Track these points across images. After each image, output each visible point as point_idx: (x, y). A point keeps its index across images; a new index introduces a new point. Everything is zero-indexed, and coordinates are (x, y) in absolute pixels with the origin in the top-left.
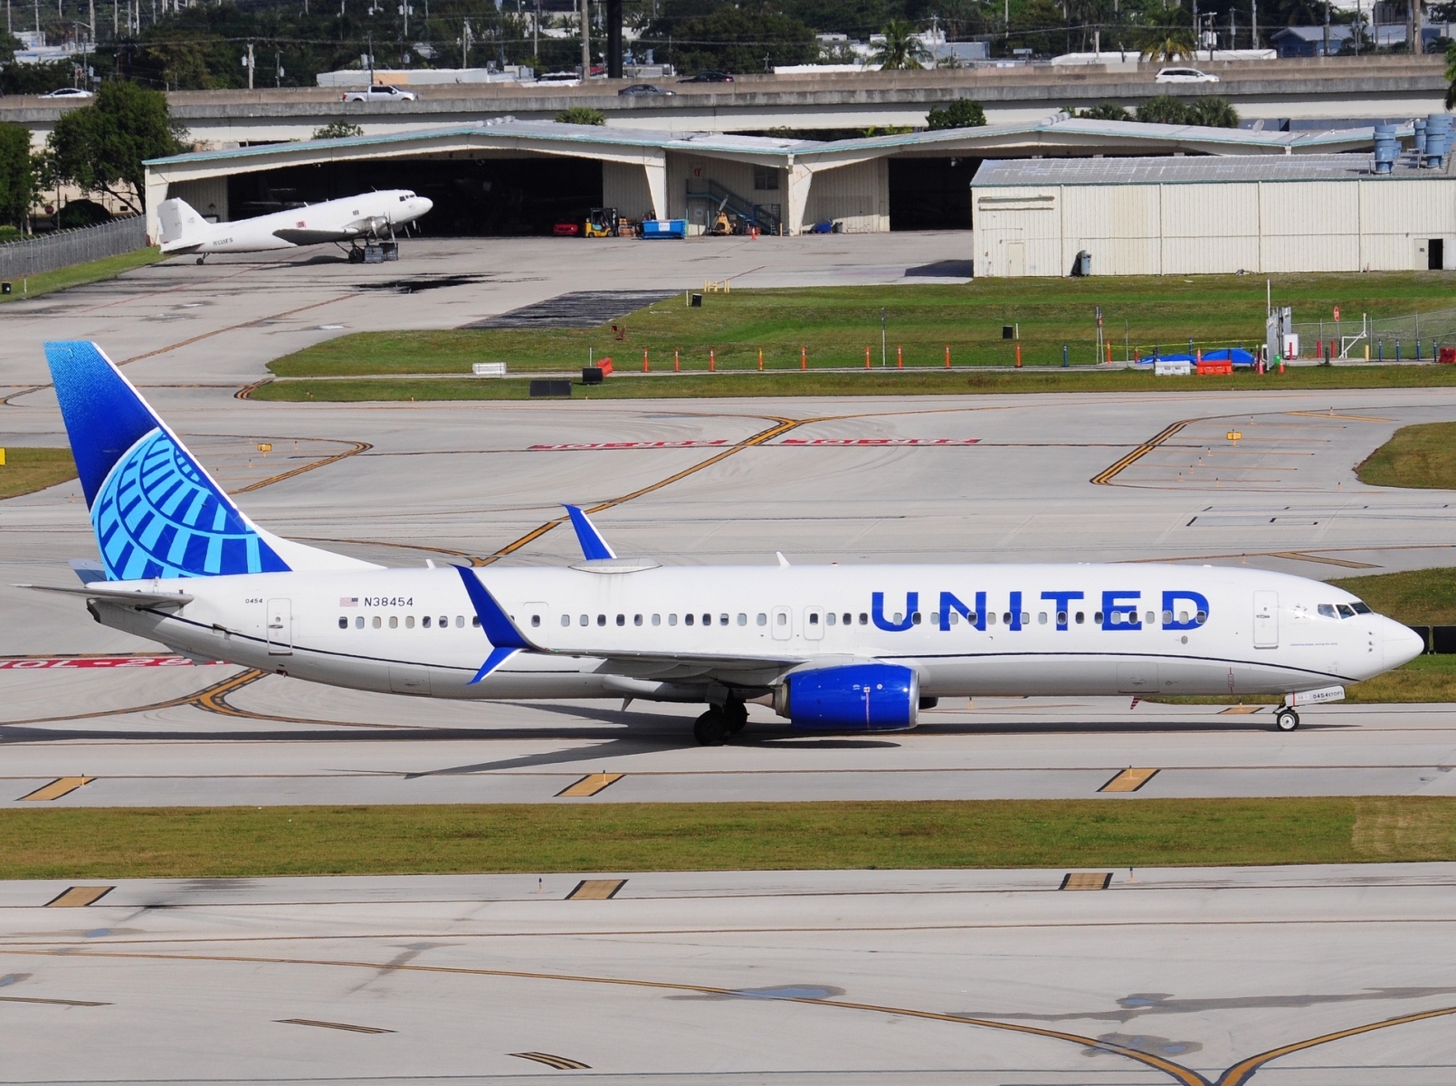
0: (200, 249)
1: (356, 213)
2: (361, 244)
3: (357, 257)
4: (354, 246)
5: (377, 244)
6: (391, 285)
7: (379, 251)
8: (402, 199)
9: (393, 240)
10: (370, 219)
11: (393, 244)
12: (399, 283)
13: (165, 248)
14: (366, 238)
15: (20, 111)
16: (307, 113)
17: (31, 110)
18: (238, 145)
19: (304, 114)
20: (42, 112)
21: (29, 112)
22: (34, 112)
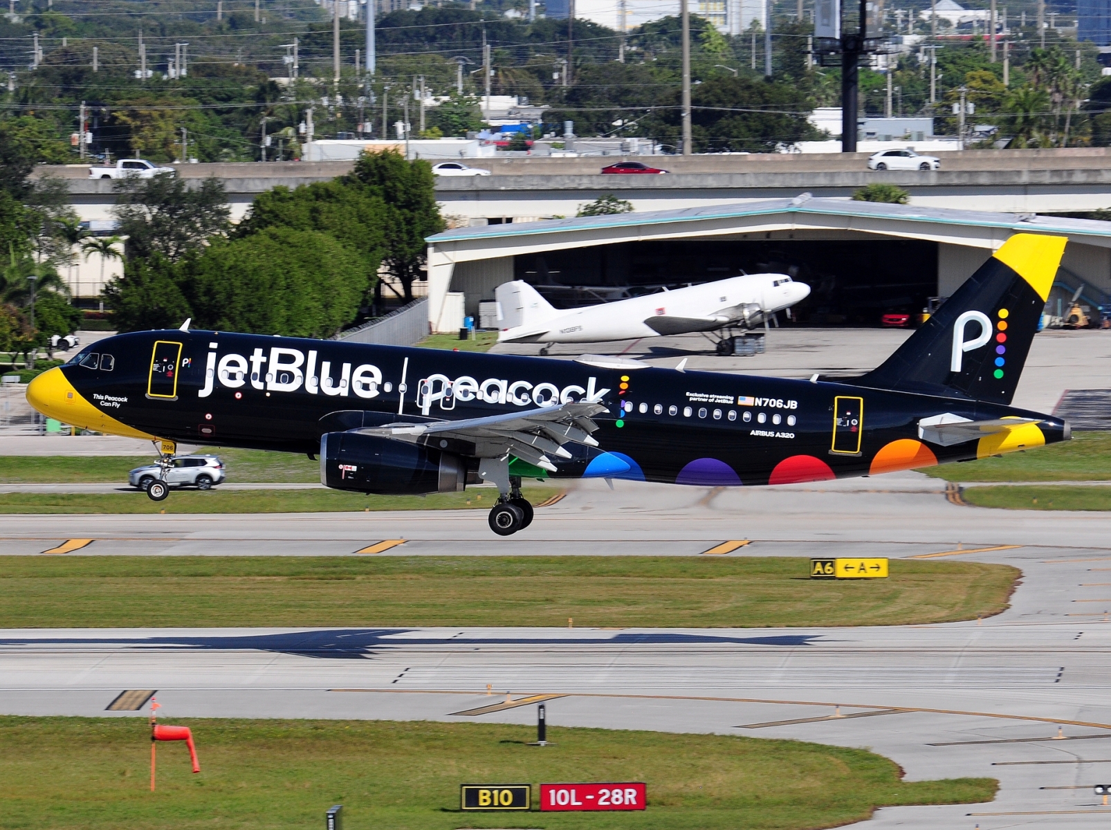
3: (725, 349)
7: (751, 342)
14: (735, 328)
15: (242, 180)
16: (566, 186)
17: (254, 179)
18: (486, 222)
19: (562, 188)
20: (266, 181)
21: (251, 182)
22: (258, 182)
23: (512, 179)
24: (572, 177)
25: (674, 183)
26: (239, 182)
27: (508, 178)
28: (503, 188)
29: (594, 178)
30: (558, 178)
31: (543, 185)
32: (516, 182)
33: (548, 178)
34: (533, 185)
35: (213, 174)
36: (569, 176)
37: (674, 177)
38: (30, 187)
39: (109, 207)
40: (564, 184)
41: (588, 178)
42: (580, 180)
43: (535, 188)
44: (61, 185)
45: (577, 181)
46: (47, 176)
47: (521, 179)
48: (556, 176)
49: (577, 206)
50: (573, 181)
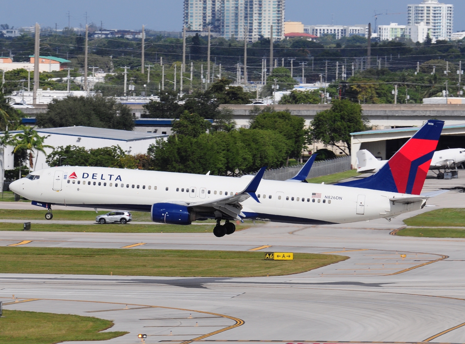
0: (374, 171)
1: (441, 158)
2: (442, 171)
3: (440, 177)
4: (440, 172)
5: (449, 171)
6: (455, 188)
7: (450, 174)
8: (461, 152)
9: (456, 170)
10: (447, 160)
11: (456, 172)
12: (459, 188)
13: (359, 170)
14: (445, 168)
15: (299, 111)
16: (421, 115)
17: (304, 110)
18: (391, 127)
19: (419, 115)
20: (308, 111)
21: (303, 111)
22: (305, 112)
23: (401, 112)
24: (423, 111)
25: (461, 114)
26: (298, 111)
27: (399, 111)
28: (397, 115)
29: (431, 112)
30: (418, 112)
31: (412, 114)
32: (402, 112)
33: (414, 111)
34: (408, 114)
35: (287, 108)
36: (422, 111)
37: (462, 112)
38: (219, 112)
39: (248, 120)
40: (420, 114)
41: (429, 112)
42: (426, 112)
43: (409, 115)
44: (231, 111)
45: (425, 113)
46: (225, 108)
47: (404, 112)
48: (417, 111)
49: (423, 122)
50: (423, 113)
